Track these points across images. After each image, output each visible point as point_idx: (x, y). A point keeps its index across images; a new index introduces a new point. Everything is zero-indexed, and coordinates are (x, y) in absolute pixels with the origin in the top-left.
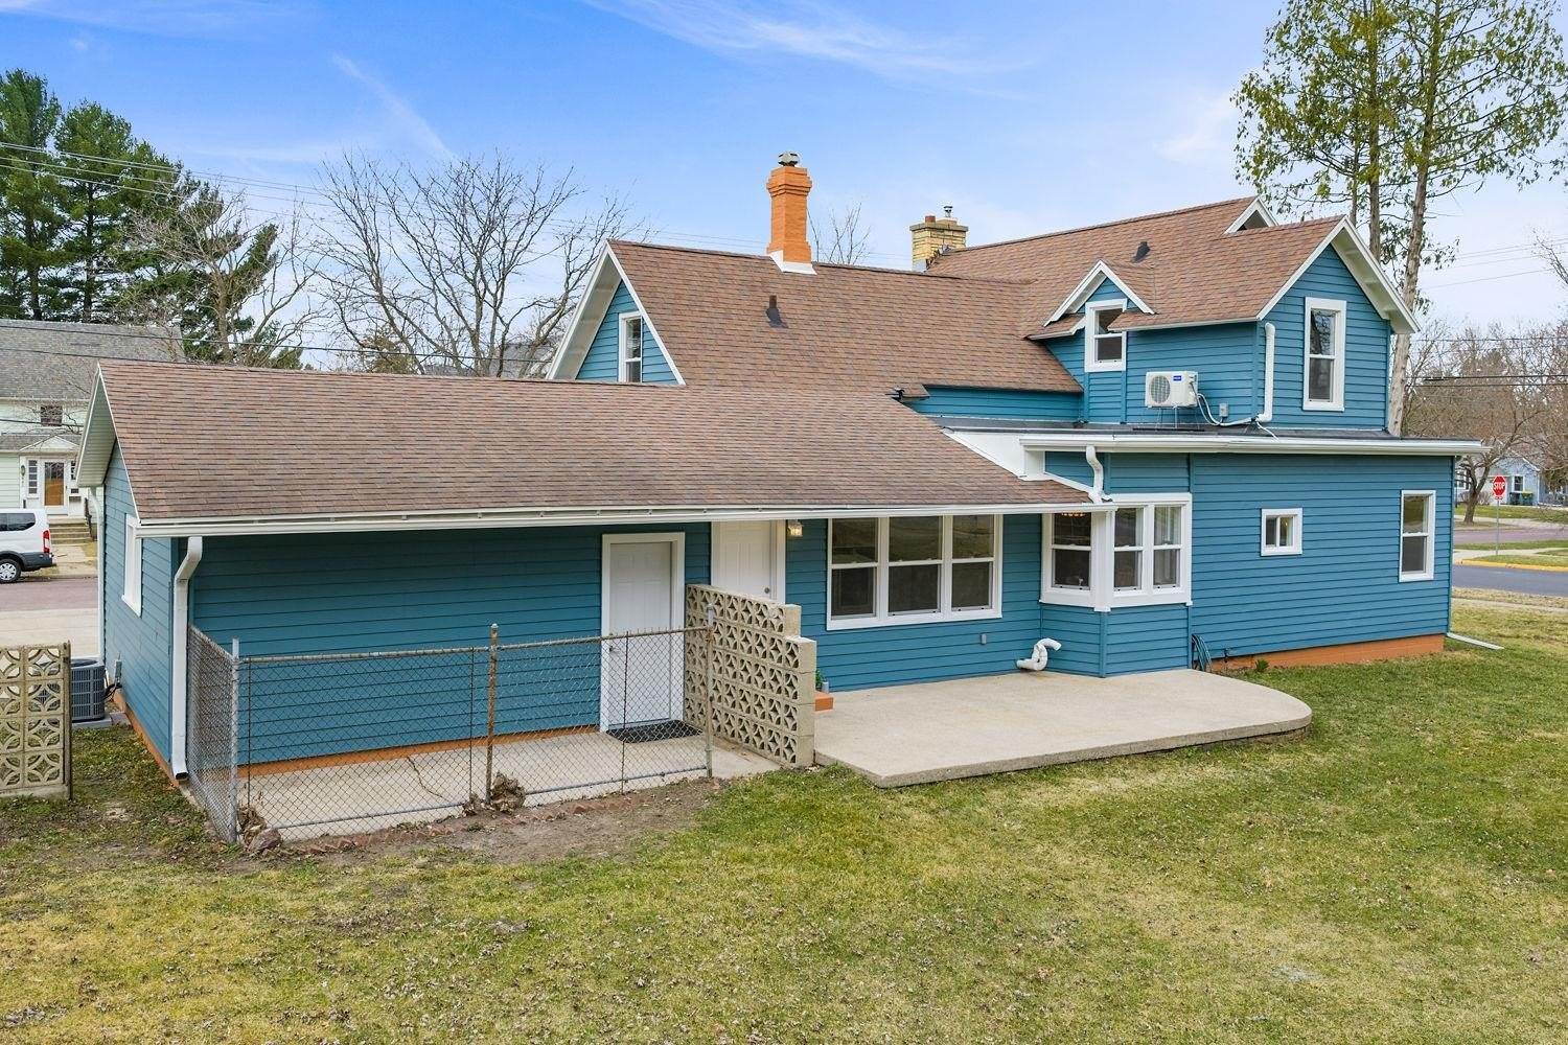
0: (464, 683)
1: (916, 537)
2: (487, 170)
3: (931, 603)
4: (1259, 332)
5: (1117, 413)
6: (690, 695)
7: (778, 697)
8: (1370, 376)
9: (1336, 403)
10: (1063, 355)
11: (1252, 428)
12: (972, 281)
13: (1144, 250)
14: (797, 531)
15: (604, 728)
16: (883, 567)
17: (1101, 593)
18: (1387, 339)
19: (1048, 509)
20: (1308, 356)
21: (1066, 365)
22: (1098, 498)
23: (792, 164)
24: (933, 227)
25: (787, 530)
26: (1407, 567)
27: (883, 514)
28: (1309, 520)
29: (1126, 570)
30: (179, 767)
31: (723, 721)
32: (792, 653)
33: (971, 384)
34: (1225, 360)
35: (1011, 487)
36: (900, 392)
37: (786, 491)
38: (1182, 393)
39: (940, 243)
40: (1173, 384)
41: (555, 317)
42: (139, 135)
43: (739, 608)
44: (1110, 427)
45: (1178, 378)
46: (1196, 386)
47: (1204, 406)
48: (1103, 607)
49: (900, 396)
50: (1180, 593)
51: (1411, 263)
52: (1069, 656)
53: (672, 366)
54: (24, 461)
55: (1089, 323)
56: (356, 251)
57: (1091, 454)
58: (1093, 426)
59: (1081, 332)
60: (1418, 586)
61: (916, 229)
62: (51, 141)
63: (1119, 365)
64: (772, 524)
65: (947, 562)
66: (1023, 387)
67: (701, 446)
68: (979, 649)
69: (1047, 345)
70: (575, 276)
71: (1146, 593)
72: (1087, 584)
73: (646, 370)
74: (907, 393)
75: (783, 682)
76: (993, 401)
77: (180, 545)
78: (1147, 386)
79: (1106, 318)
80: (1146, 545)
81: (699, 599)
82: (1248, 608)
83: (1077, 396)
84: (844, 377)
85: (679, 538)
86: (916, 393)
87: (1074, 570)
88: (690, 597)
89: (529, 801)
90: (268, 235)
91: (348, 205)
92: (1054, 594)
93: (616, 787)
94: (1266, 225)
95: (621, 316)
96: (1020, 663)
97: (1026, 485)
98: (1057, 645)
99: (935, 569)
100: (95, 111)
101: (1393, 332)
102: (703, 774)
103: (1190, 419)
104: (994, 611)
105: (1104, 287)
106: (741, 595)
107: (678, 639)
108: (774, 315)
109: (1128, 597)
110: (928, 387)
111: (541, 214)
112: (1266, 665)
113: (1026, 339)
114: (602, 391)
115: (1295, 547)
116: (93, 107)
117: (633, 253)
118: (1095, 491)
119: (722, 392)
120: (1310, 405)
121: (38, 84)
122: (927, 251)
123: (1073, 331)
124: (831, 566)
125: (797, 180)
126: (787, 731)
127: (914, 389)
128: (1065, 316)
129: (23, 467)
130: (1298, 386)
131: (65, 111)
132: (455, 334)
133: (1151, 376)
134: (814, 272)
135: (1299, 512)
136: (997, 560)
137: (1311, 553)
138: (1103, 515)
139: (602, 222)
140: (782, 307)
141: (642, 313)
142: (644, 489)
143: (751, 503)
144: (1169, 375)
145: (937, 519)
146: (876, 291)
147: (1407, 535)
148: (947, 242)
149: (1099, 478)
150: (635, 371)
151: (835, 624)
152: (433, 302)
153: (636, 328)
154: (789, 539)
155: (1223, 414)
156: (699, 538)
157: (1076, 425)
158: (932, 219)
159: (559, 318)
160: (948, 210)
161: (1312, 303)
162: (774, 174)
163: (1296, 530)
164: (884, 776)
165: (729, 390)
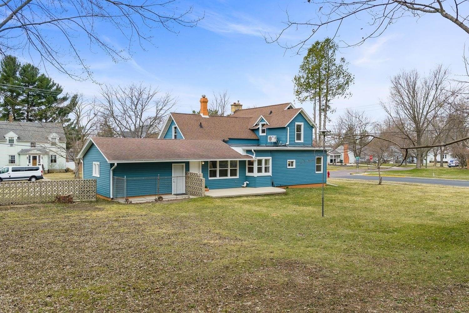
0: (155, 182)
1: (223, 164)
2: (138, 87)
3: (226, 175)
4: (286, 128)
5: (265, 143)
6: (186, 189)
7: (199, 187)
8: (309, 136)
9: (302, 141)
10: (256, 132)
11: (285, 146)
12: (240, 118)
13: (271, 112)
14: (203, 163)
15: (173, 194)
16: (218, 169)
17: (255, 174)
18: (312, 129)
19: (247, 159)
20: (296, 133)
21: (257, 134)
22: (254, 158)
23: (204, 97)
24: (235, 105)
25: (202, 163)
26: (317, 171)
27: (218, 160)
28: (297, 162)
29: (260, 170)
30: (112, 197)
31: (191, 192)
32: (201, 180)
33: (237, 138)
34: (281, 133)
35: (240, 156)
36: (224, 140)
37: (201, 157)
38: (274, 140)
39: (237, 108)
40: (272, 138)
41: (154, 120)
42: (41, 72)
43: (194, 174)
44: (264, 146)
45: (273, 137)
46: (276, 138)
47: (278, 142)
48: (256, 176)
49: (224, 141)
50: (270, 174)
51: (325, 113)
52: (251, 184)
53: (182, 136)
54: (28, 156)
55: (260, 126)
56: (107, 106)
57: (253, 150)
58: (261, 146)
59: (259, 128)
60: (319, 174)
61: (232, 105)
62: (18, 73)
63: (265, 134)
64: (199, 162)
65: (229, 169)
66: (248, 138)
67: (188, 150)
68: (235, 183)
69: (253, 130)
70: (159, 111)
71: (263, 174)
72: (253, 172)
73: (178, 136)
74: (225, 140)
75: (200, 185)
76: (242, 141)
77: (112, 165)
78: (268, 138)
79: (263, 125)
80: (263, 166)
81: (187, 174)
82: (285, 177)
83: (258, 140)
84: (214, 137)
85: (184, 164)
86: (227, 140)
87: (251, 170)
88: (186, 174)
89: (164, 200)
90: (75, 97)
91: (106, 95)
92: (248, 174)
93: (176, 198)
94: (293, 108)
95: (173, 126)
96: (242, 186)
97: (242, 156)
98: (248, 183)
99: (227, 170)
100: (30, 65)
101: (313, 128)
102: (188, 197)
103: (276, 144)
104: (238, 177)
105: (262, 120)
106: (194, 172)
107: (184, 178)
108: (201, 126)
109: (260, 174)
110: (229, 139)
111: (150, 98)
112: (288, 187)
113: (249, 129)
114: (170, 141)
115: (294, 167)
116: (29, 64)
117: (175, 115)
118: (254, 157)
119: (191, 140)
120: (296, 141)
121: (15, 58)
122: (234, 110)
123: (257, 128)
124: (209, 169)
125: (205, 100)
126: (201, 192)
127: (227, 139)
128: (256, 125)
129: (27, 157)
130: (294, 138)
131: (22, 65)
132: (130, 125)
133: (269, 136)
134: (209, 117)
135: (295, 160)
136: (238, 168)
137: (297, 168)
138: (255, 161)
139: (165, 99)
140: (202, 125)
141: (177, 126)
142: (179, 156)
143: (196, 159)
144: (272, 136)
145: (227, 161)
146: (221, 120)
147: (317, 165)
148: (238, 108)
149: (254, 154)
150: (175, 136)
151: (210, 178)
152: (124, 117)
153: (176, 128)
154: (202, 165)
155: (281, 143)
156: (187, 164)
157: (258, 145)
158: (235, 103)
159: (155, 121)
160: (238, 101)
161: (297, 123)
162: (201, 99)
163: (294, 164)
164: (214, 196)
165: (193, 140)
